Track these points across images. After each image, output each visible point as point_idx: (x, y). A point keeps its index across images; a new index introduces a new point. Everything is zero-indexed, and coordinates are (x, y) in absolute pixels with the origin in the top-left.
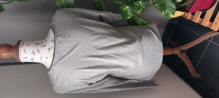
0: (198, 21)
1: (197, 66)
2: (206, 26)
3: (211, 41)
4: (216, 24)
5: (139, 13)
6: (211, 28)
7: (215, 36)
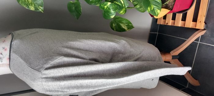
0: (181, 25)
2: (190, 27)
3: (199, 42)
4: (200, 22)
5: (122, 13)
6: (197, 28)
7: (202, 36)
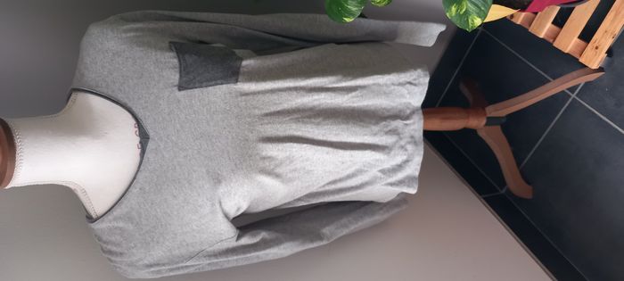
0: (546, 34)
1: (525, 161)
2: (566, 52)
3: (573, 96)
4: (597, 48)
5: (379, 3)
6: (582, 60)
